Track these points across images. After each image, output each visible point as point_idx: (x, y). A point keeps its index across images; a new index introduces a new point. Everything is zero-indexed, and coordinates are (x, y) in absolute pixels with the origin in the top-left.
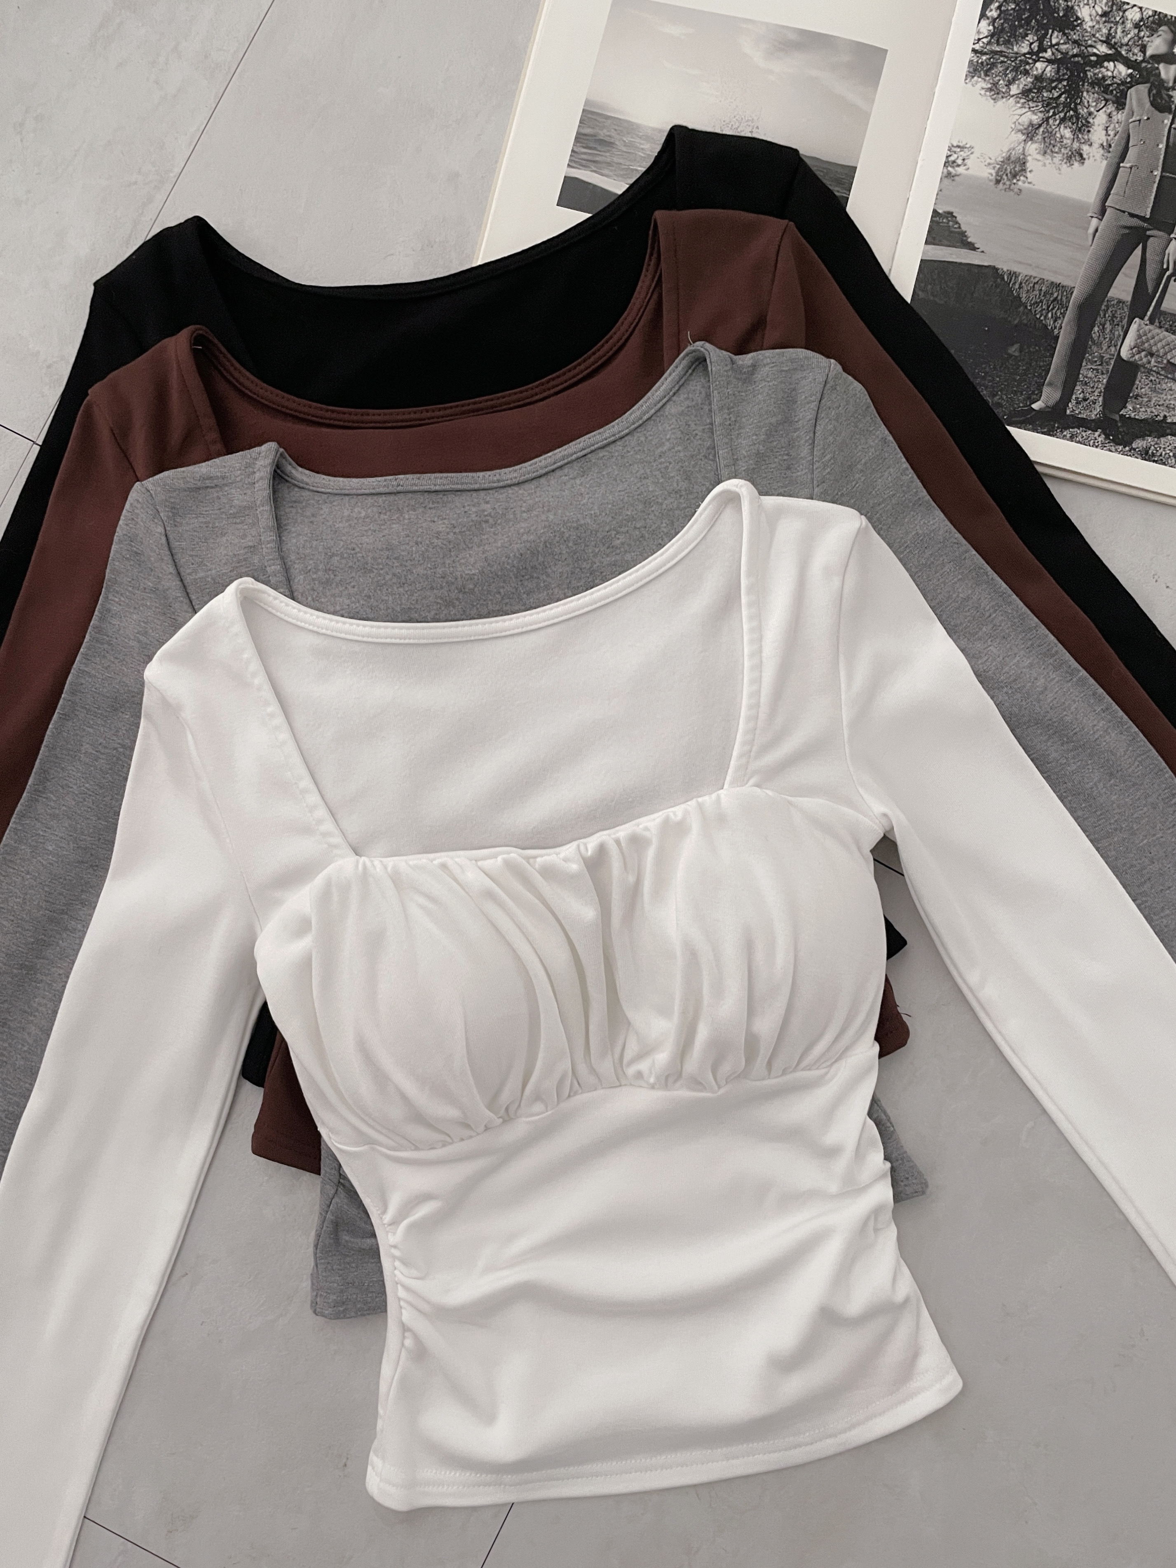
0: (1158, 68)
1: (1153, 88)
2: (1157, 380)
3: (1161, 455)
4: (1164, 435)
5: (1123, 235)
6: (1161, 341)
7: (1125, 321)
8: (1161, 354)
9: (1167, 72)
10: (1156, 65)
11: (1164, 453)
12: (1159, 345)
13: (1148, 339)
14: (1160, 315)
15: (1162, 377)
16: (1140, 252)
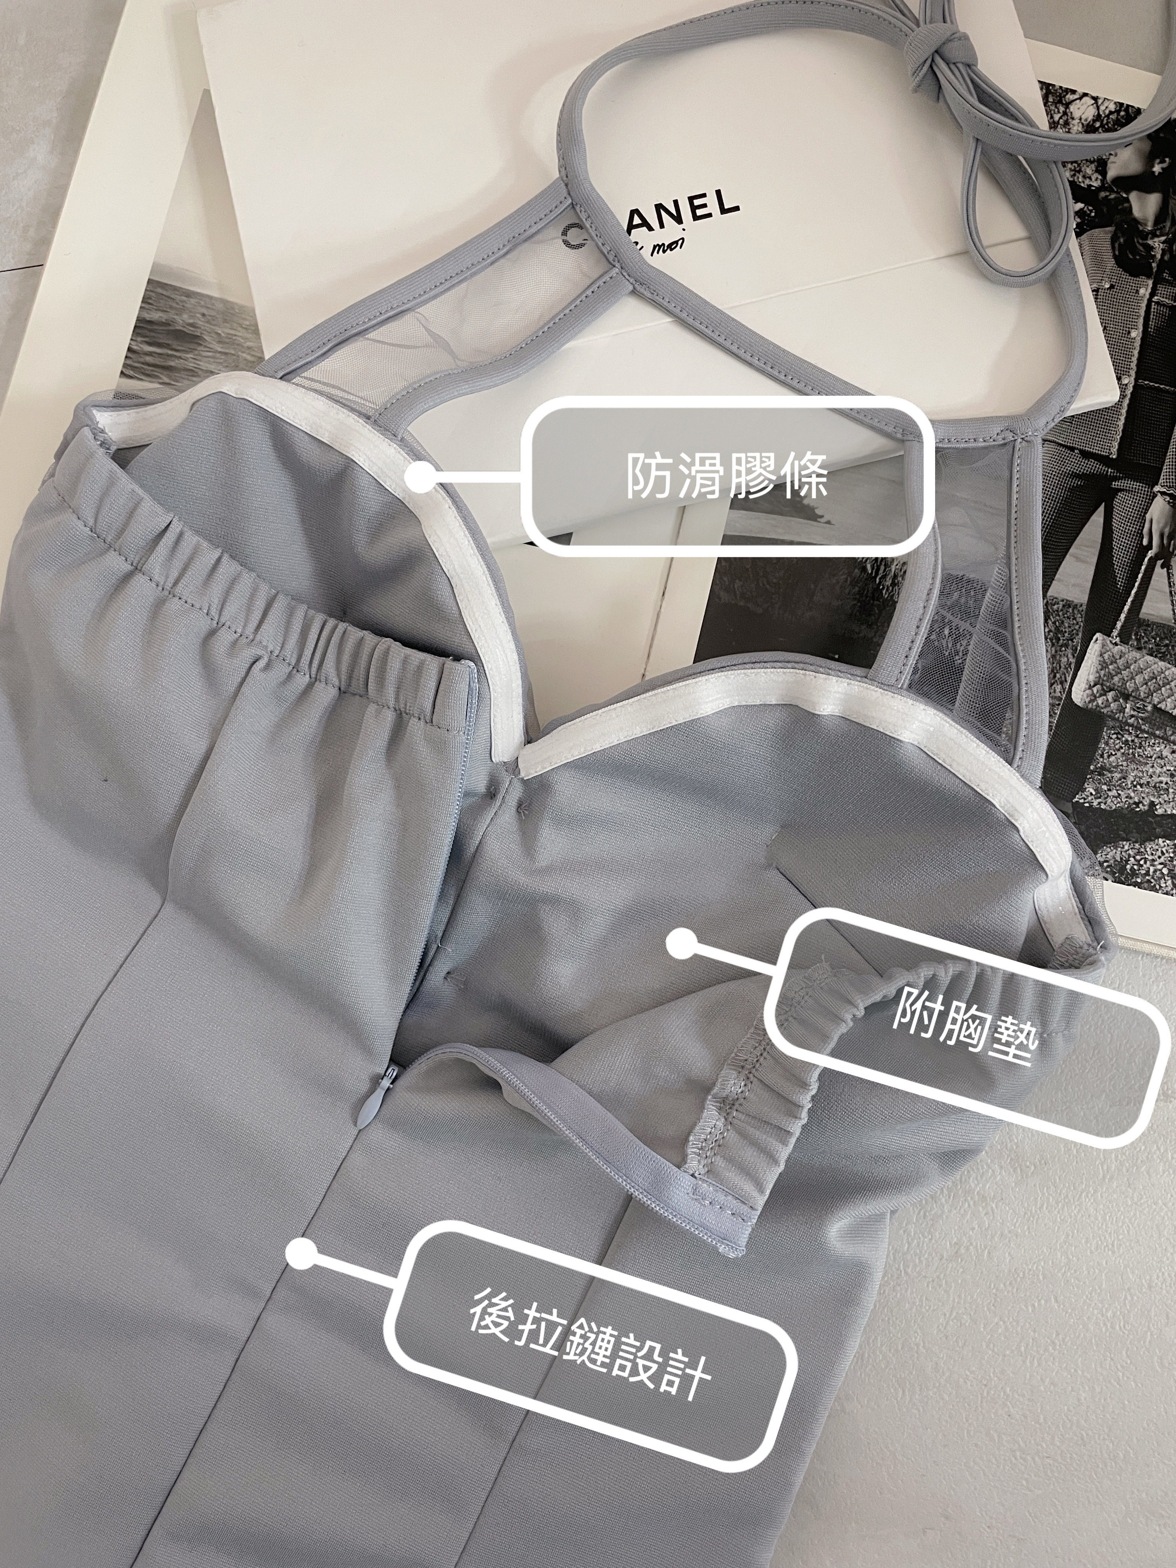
0: (1127, 200)
1: (1119, 235)
2: (1136, 740)
3: (1147, 873)
4: (1151, 837)
5: (1072, 489)
6: (1140, 671)
7: (1078, 640)
8: (1142, 695)
9: (1143, 206)
10: (1124, 195)
11: (1152, 869)
13: (1118, 668)
14: (1139, 627)
15: (1146, 736)
16: (1101, 520)
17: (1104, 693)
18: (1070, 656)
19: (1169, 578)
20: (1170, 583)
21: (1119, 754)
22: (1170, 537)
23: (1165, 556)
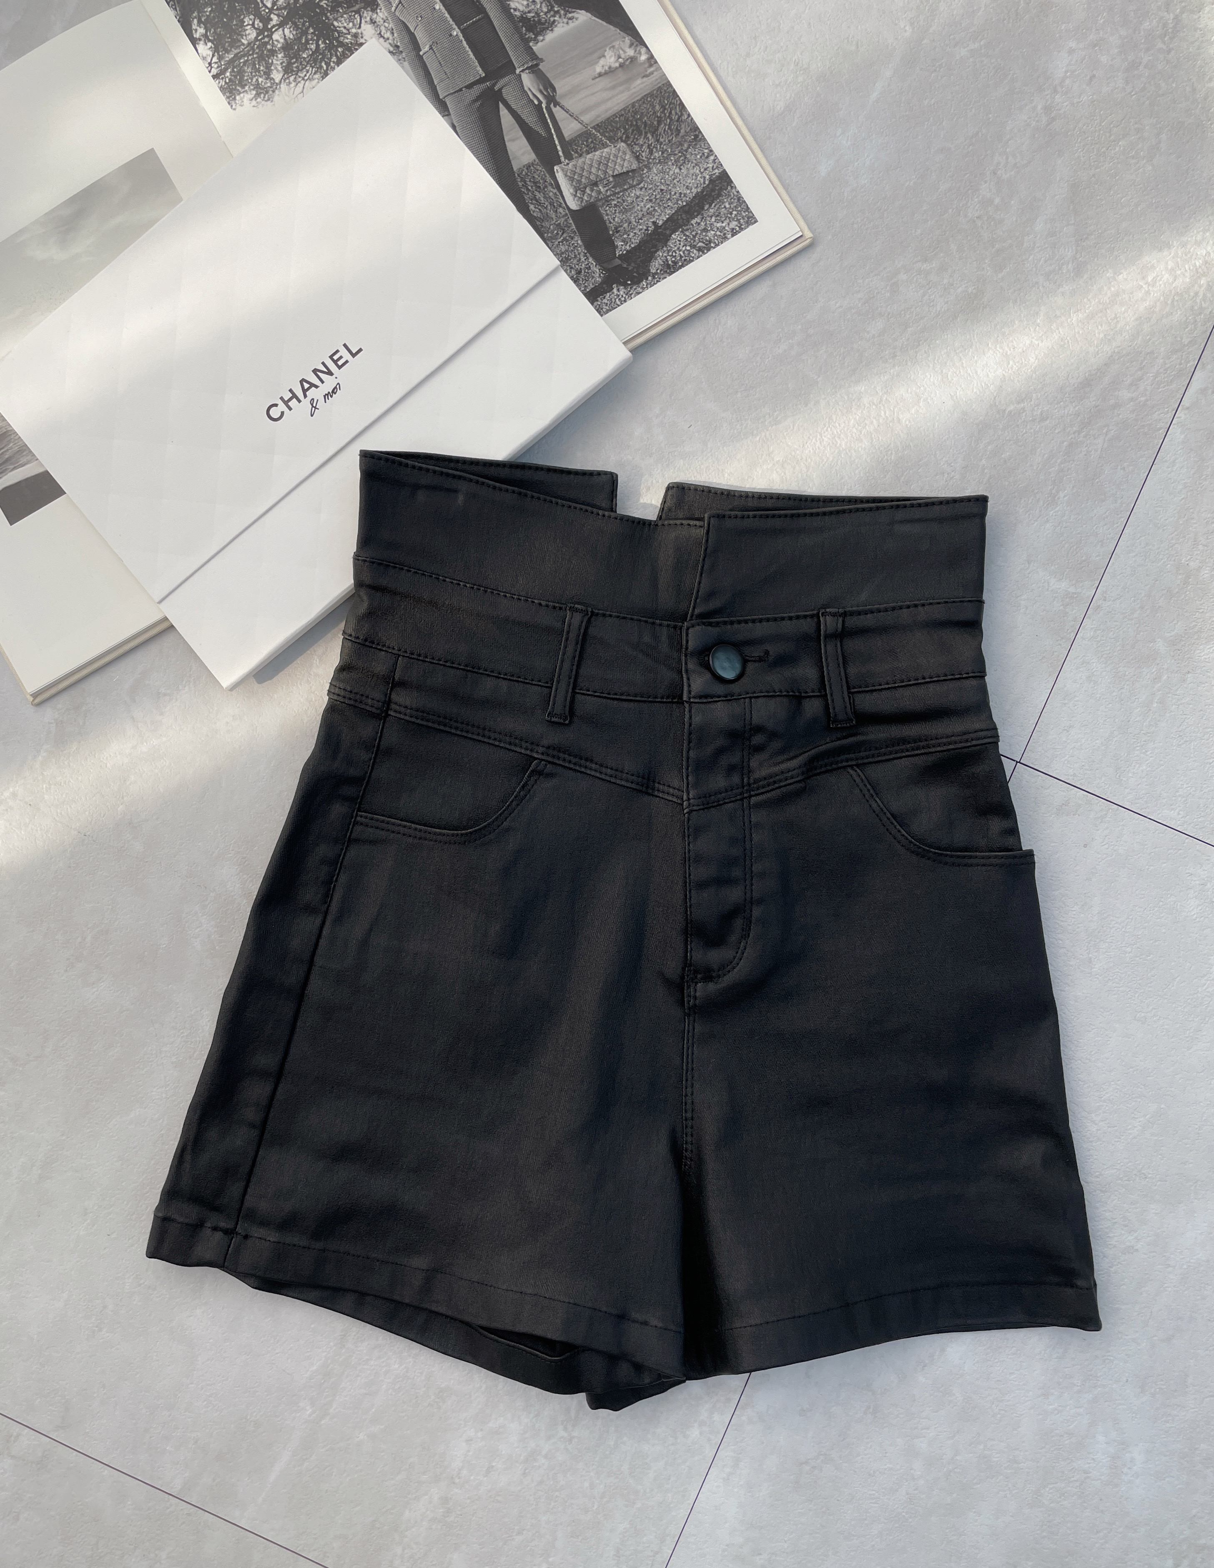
2: (619, 200)
3: (681, 257)
4: (667, 238)
5: (479, 109)
6: (591, 166)
7: (548, 178)
8: (602, 176)
12: (594, 170)
13: (580, 174)
14: (571, 146)
15: (621, 194)
16: (506, 111)
17: (584, 192)
18: (552, 190)
19: (563, 109)
20: (565, 111)
21: (617, 214)
22: (546, 90)
23: (552, 100)
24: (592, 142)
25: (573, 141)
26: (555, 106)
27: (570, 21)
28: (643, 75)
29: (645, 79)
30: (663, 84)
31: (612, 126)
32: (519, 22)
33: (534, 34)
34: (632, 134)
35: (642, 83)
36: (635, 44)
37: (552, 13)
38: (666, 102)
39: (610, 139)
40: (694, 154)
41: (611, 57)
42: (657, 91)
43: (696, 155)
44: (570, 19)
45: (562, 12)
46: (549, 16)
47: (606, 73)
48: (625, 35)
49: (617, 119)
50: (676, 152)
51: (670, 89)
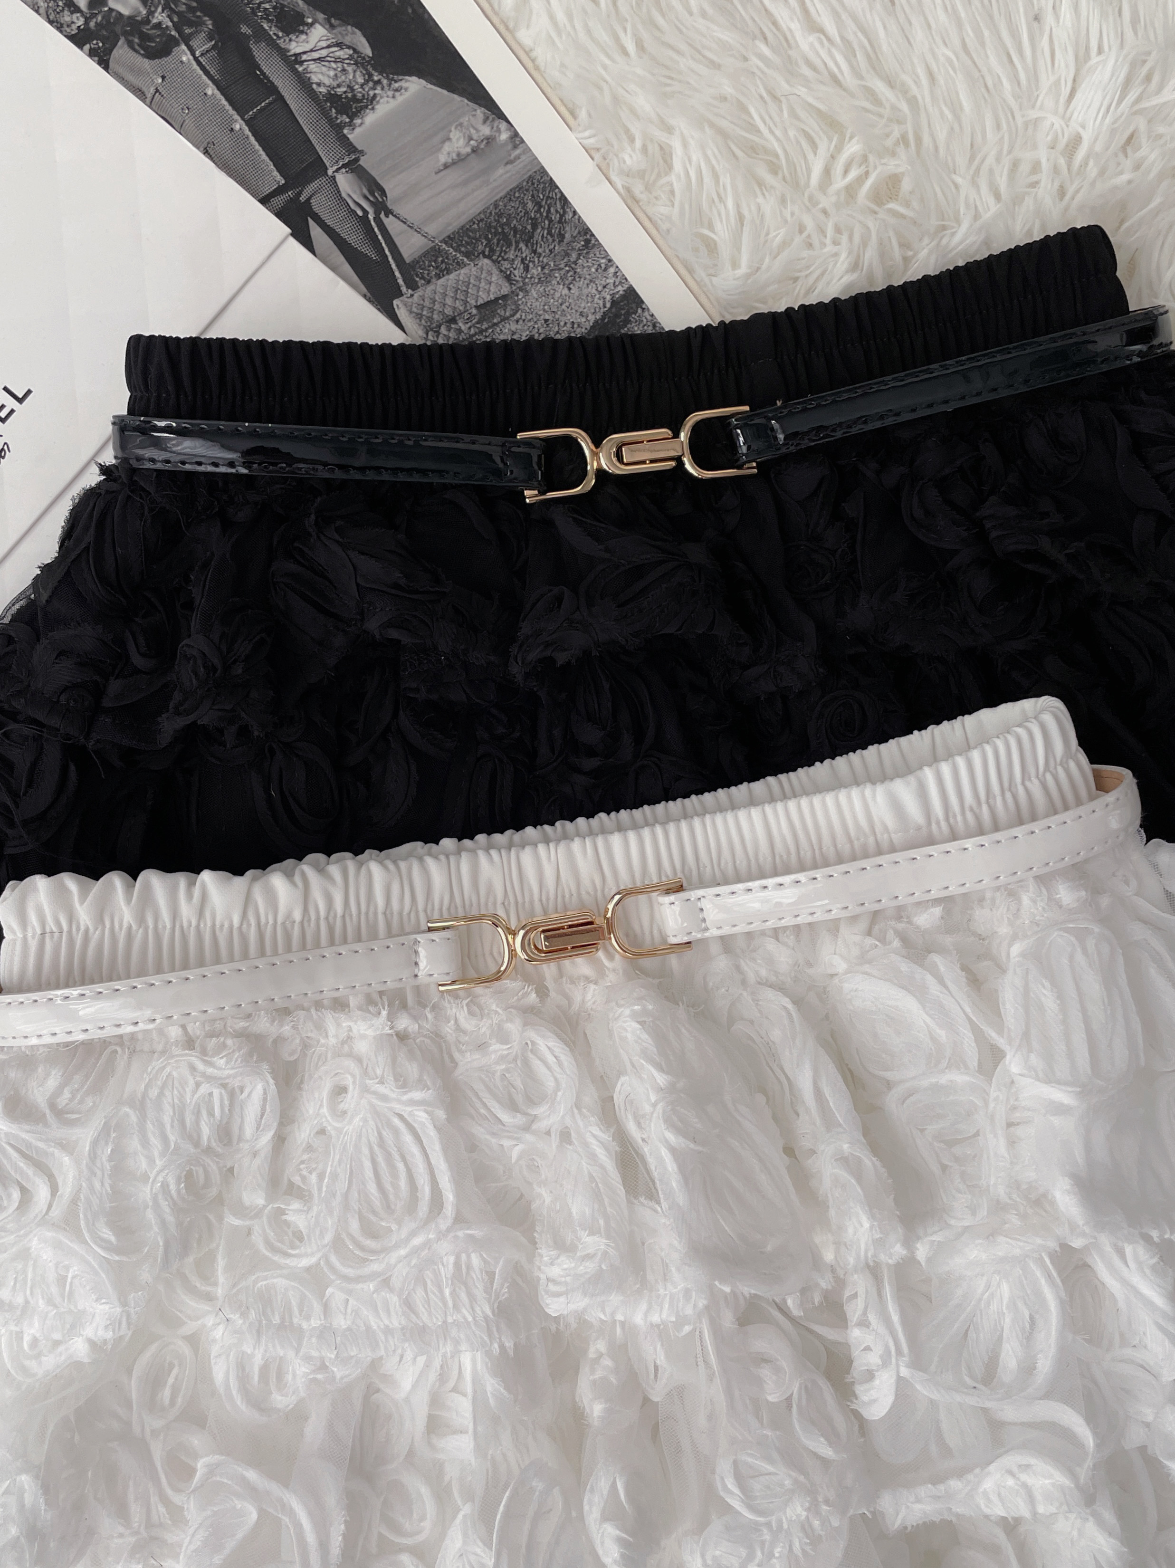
0: (111, 10)
1: (131, 38)
6: (445, 295)
8: (461, 308)
10: (106, 9)
12: (449, 301)
13: (429, 308)
16: (319, 230)
17: (438, 333)
20: (401, 221)
22: (372, 193)
23: (381, 207)
24: (443, 262)
25: (416, 262)
26: (387, 216)
27: (397, 94)
28: (506, 161)
29: (509, 167)
30: (535, 172)
31: (469, 237)
32: (326, 101)
33: (349, 117)
34: (498, 244)
35: (507, 172)
36: (491, 118)
37: (371, 84)
38: (541, 197)
39: (468, 255)
40: (586, 267)
41: (458, 140)
42: (528, 182)
43: (589, 267)
44: (397, 90)
45: (385, 82)
46: (367, 90)
47: (454, 163)
48: (476, 106)
49: (476, 226)
50: (562, 266)
51: (546, 178)
